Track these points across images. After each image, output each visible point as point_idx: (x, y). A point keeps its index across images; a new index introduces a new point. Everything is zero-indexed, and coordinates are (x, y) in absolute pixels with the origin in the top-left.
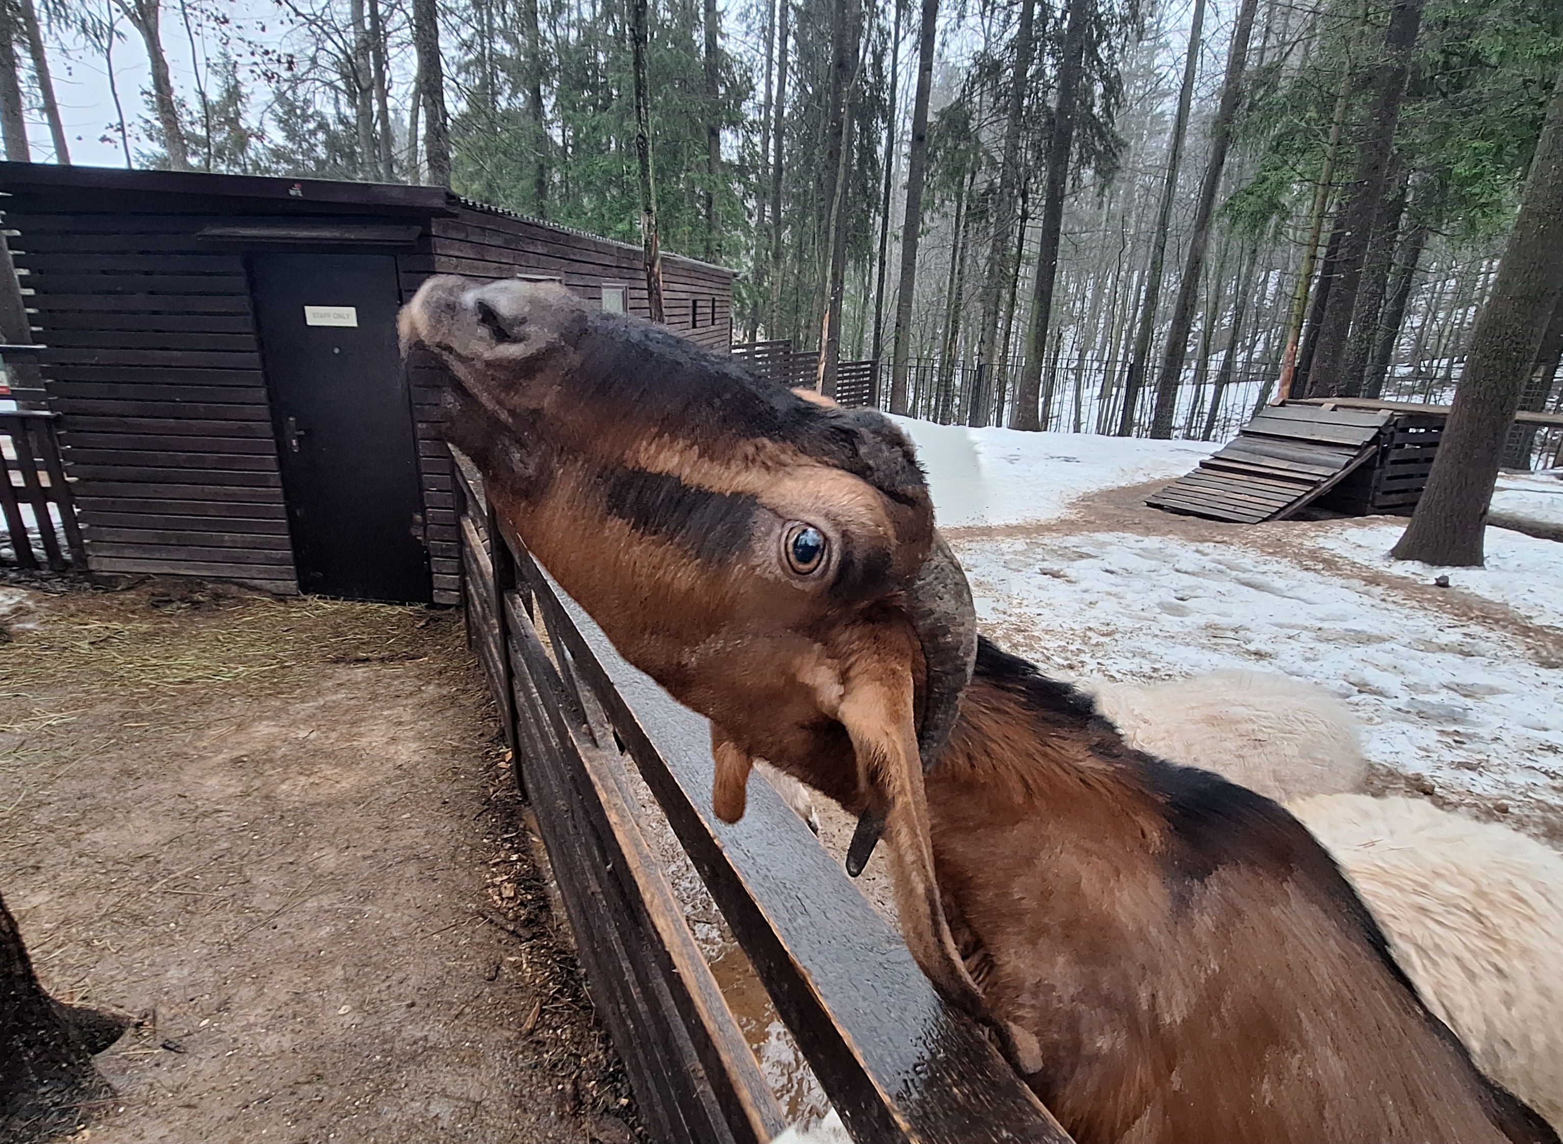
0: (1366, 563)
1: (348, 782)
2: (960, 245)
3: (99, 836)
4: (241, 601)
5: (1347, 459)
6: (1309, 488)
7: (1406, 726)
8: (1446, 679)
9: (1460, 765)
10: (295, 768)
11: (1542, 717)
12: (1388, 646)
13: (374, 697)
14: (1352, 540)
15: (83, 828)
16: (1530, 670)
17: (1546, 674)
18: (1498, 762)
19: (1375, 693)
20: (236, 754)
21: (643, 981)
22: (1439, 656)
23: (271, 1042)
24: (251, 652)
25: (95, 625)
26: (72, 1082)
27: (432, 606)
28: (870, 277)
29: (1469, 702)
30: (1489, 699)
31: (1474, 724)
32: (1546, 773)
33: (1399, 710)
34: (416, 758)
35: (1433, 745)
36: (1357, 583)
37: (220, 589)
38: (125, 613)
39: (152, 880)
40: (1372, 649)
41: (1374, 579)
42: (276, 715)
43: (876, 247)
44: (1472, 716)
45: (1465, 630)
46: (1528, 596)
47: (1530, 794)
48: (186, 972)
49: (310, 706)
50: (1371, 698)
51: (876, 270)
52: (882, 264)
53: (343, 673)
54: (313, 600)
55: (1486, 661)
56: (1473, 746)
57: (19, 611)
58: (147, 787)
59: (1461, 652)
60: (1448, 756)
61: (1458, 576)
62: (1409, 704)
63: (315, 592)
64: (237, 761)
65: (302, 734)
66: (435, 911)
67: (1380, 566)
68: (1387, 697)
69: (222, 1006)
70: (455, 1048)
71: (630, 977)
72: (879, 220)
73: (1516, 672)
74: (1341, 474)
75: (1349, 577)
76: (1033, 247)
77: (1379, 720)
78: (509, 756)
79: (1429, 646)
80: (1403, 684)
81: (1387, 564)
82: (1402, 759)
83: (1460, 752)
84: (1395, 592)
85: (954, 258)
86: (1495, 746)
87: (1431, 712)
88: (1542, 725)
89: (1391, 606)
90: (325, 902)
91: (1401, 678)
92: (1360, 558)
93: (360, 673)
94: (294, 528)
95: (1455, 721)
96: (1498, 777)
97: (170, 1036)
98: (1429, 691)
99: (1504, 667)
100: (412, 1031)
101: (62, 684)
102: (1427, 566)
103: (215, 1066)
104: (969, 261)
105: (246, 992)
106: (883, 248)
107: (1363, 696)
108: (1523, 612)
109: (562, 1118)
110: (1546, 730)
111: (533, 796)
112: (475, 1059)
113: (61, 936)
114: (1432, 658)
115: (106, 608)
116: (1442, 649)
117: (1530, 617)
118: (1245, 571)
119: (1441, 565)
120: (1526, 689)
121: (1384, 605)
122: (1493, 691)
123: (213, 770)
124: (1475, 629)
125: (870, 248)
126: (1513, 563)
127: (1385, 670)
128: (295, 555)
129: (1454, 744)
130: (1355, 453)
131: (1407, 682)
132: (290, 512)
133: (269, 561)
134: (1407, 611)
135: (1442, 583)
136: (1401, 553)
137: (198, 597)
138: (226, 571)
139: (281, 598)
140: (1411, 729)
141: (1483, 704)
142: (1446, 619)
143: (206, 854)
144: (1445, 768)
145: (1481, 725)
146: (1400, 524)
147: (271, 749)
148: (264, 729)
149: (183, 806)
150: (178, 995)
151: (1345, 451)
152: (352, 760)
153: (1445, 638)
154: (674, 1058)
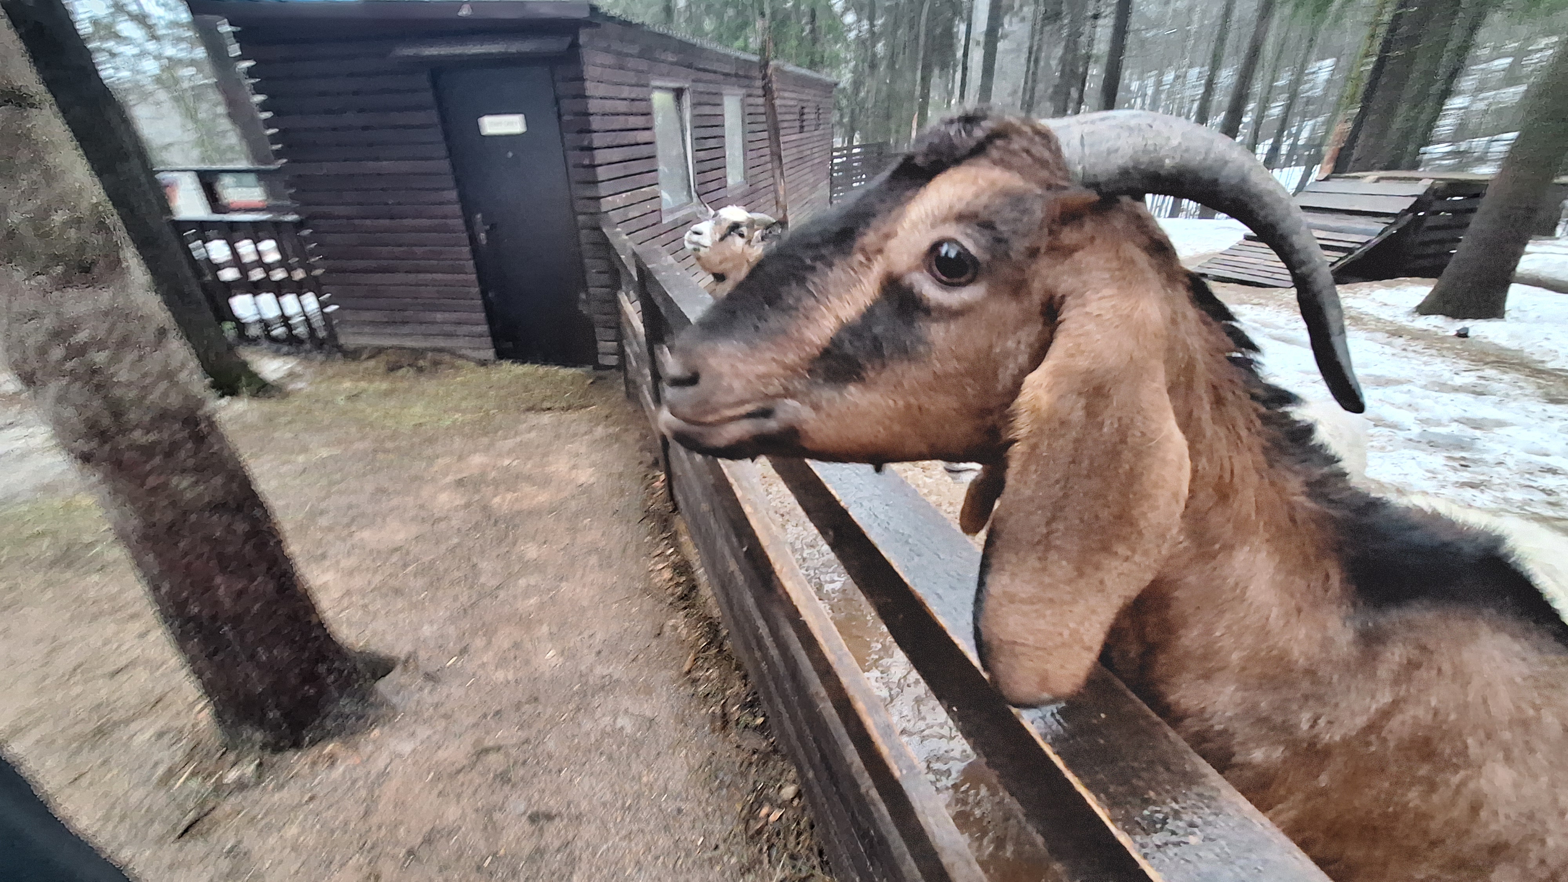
0: (1391, 319)
1: (543, 497)
2: (1035, 48)
3: (366, 534)
4: (453, 366)
5: (1382, 227)
6: (1342, 255)
7: (1416, 453)
8: (1457, 413)
9: (1464, 485)
10: (502, 487)
11: (1545, 445)
12: (1405, 387)
13: (558, 436)
14: (1379, 299)
15: (354, 528)
16: (1538, 407)
17: (1553, 409)
18: (1500, 481)
19: (1390, 427)
20: (459, 476)
21: (775, 632)
22: (1453, 396)
23: (500, 676)
24: (464, 404)
25: (347, 384)
26: (363, 698)
27: (598, 367)
28: (953, 81)
29: (1478, 433)
30: (1497, 430)
31: (1480, 450)
32: (1543, 491)
33: (1410, 440)
34: (592, 480)
35: (1440, 468)
36: (1381, 336)
37: (438, 357)
38: (369, 376)
39: (405, 566)
40: (1389, 391)
41: (1397, 332)
42: (487, 449)
43: (960, 54)
44: (1479, 444)
45: (1480, 374)
46: (1545, 343)
47: (1527, 508)
48: (435, 627)
49: (510, 443)
50: (1385, 431)
51: (958, 76)
52: (965, 69)
53: (533, 418)
54: (506, 365)
55: (1498, 399)
56: (1477, 469)
57: (292, 375)
58: (395, 501)
59: (1474, 392)
60: (1453, 477)
61: (1479, 328)
62: (1421, 435)
63: (509, 358)
64: (460, 483)
65: (506, 462)
66: (613, 588)
67: (1404, 321)
68: (1400, 430)
69: (464, 651)
70: (633, 682)
71: (764, 631)
72: (963, 28)
73: (1525, 409)
74: (1376, 240)
75: (1374, 331)
76: (1102, 46)
77: (1391, 448)
78: (663, 477)
79: (1443, 387)
80: (1416, 419)
81: (1410, 318)
82: (1410, 479)
83: (1465, 474)
84: (1417, 342)
85: (1029, 60)
86: (1499, 469)
87: (1440, 441)
88: (1544, 451)
89: (1412, 355)
90: (532, 582)
91: (1415, 414)
92: (1385, 314)
93: (546, 418)
94: (488, 308)
95: (1462, 448)
96: (1498, 494)
97: (430, 670)
98: (1439, 424)
99: (1514, 404)
100: (599, 670)
101: (329, 427)
102: (1449, 319)
103: (461, 692)
104: (1042, 63)
105: (479, 642)
106: (965, 55)
107: (1378, 429)
108: (1536, 357)
109: (714, 731)
110: (1547, 455)
111: (682, 505)
112: (648, 690)
113: (345, 602)
114: (1446, 397)
115: (355, 373)
116: (1457, 389)
117: (1543, 362)
118: (1278, 328)
119: (1464, 318)
120: (1532, 422)
121: (1404, 354)
122: (1500, 424)
123: (443, 489)
124: (1489, 372)
125: (954, 55)
126: (1532, 315)
127: (1400, 408)
128: (491, 328)
129: (1459, 467)
130: (1391, 221)
131: (1420, 417)
132: (484, 293)
133: (472, 336)
134: (1425, 359)
135: (1463, 334)
136: (1424, 309)
137: (421, 363)
138: (440, 343)
139: (483, 363)
140: (1421, 456)
141: (1491, 435)
142: (1463, 364)
143: (443, 548)
144: (1450, 486)
145: (1487, 451)
146: (1427, 285)
147: (483, 474)
148: (477, 460)
149: (423, 514)
150: (432, 644)
151: (1384, 219)
152: (545, 482)
153: (1458, 381)
154: (800, 685)
